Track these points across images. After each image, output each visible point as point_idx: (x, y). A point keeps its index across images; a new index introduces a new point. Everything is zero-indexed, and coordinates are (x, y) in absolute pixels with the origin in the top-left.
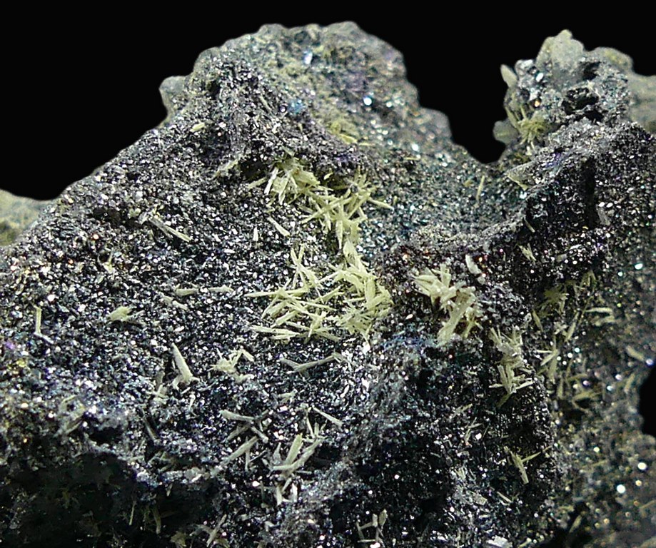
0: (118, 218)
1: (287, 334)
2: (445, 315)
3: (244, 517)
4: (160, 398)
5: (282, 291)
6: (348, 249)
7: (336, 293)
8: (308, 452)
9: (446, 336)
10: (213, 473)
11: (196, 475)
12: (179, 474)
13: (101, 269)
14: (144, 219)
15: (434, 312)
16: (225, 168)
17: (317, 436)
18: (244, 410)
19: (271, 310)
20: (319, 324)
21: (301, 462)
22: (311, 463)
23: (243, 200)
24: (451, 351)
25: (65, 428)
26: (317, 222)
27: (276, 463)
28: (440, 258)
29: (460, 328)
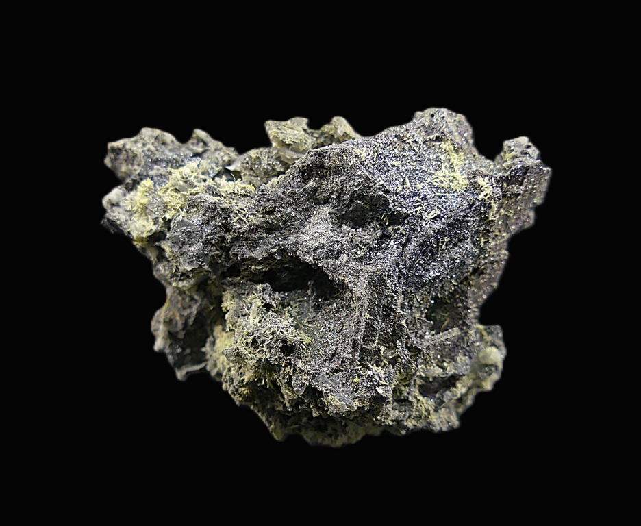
0: (401, 139)
1: (436, 184)
2: (482, 191)
3: (412, 227)
4: (400, 189)
5: (438, 172)
6: (456, 168)
7: (452, 178)
8: (435, 215)
9: (481, 196)
10: (409, 212)
11: (405, 210)
12: (400, 209)
13: (394, 150)
14: (407, 141)
15: (480, 189)
16: (431, 137)
17: (438, 212)
18: (422, 199)
19: (434, 177)
20: (445, 185)
21: (433, 217)
22: (435, 218)
23: (434, 146)
24: (482, 200)
25: (377, 186)
26: (449, 160)
27: (425, 216)
28: (486, 176)
29: (485, 196)
